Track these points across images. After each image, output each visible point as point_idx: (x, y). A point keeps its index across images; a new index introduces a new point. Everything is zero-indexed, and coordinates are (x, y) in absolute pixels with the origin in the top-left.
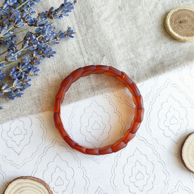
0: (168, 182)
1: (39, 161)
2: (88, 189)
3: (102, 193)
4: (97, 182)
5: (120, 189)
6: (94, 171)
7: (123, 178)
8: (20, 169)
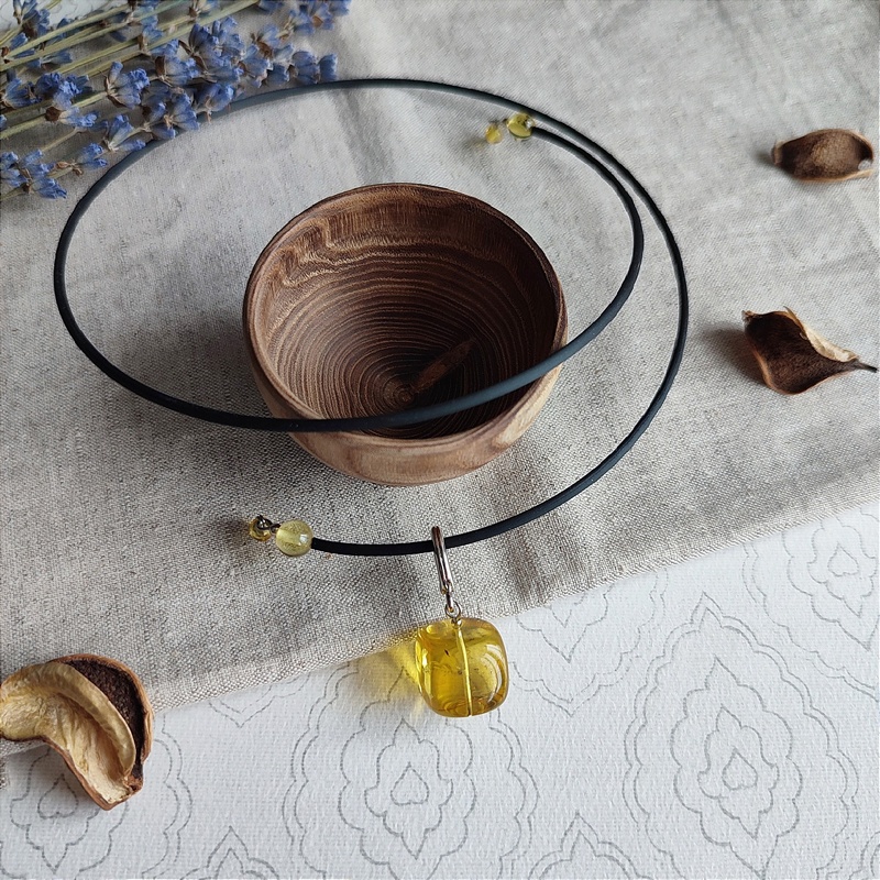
0: (855, 799)
1: (330, 697)
2: (529, 822)
3: (593, 839)
4: (568, 793)
5: (666, 826)
6: (555, 746)
7: (675, 780)
8: (246, 728)
